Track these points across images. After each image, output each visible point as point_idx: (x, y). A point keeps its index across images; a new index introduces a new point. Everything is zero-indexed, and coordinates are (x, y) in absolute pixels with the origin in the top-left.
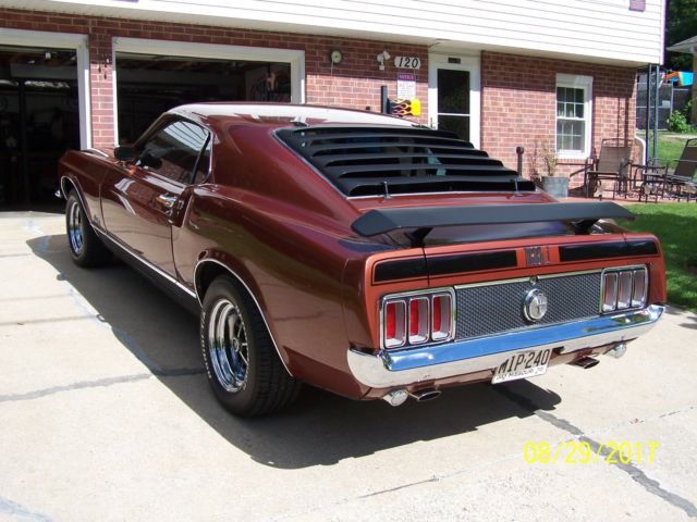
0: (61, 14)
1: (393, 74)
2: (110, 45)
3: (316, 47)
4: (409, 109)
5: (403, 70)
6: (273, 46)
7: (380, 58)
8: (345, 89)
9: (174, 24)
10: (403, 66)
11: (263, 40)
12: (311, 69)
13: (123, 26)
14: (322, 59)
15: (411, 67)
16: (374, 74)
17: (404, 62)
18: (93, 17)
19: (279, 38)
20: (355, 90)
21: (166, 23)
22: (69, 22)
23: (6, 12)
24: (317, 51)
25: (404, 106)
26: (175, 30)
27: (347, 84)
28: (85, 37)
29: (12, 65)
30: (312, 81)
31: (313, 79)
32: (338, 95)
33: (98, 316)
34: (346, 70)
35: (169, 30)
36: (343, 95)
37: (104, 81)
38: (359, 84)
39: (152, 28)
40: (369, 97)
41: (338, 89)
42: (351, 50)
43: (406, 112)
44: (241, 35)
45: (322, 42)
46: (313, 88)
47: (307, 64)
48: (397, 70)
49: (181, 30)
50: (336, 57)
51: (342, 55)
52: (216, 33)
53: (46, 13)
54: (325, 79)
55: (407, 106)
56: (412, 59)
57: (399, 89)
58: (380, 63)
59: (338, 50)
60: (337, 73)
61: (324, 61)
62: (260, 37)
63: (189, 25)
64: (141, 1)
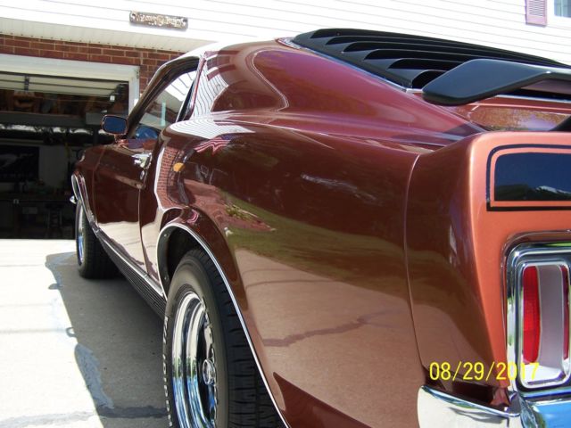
0: (114, 47)
18: (144, 50)
22: (121, 53)
23: (64, 45)
28: (136, 68)
29: (88, 114)
33: (68, 330)
64: (188, 30)
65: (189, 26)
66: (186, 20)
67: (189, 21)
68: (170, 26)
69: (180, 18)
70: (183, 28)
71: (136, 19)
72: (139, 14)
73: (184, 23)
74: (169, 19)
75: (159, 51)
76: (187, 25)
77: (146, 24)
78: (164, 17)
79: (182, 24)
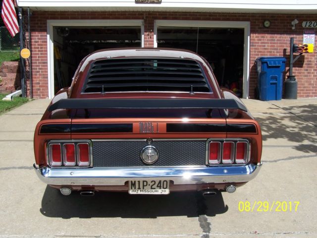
0: (132, 12)
1: (301, 31)
2: (153, 24)
3: (256, 20)
4: (306, 49)
5: (307, 29)
6: (233, 20)
7: (293, 23)
8: (272, 40)
10: (307, 26)
11: (227, 17)
12: (253, 31)
13: (159, 15)
14: (259, 25)
15: (312, 27)
16: (289, 32)
17: (308, 24)
18: (146, 12)
19: (236, 16)
20: (277, 40)
21: (179, 12)
22: (135, 15)
25: (303, 48)
27: (273, 37)
28: (143, 20)
30: (253, 37)
31: (254, 36)
32: (268, 43)
34: (273, 30)
35: (181, 15)
36: (271, 43)
37: (150, 39)
38: (280, 37)
39: (172, 15)
40: (286, 43)
41: (268, 40)
42: (276, 20)
43: (304, 51)
45: (260, 16)
46: (254, 40)
47: (251, 28)
48: (304, 28)
49: (186, 15)
50: (267, 24)
51: (271, 23)
53: (126, 12)
54: (260, 35)
55: (305, 48)
56: (313, 22)
57: (304, 39)
58: (293, 26)
59: (268, 20)
60: (268, 32)
61: (260, 26)
62: (226, 16)
63: (190, 12)
65: (162, 2)
68: (153, 2)
70: (159, 3)
73: (160, 0)
77: (142, 2)
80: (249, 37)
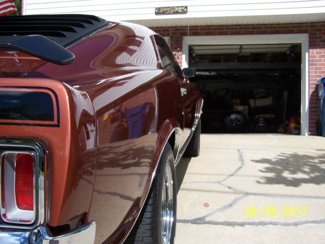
2: (181, 41)
3: (317, 30)
6: (285, 33)
9: (218, 26)
11: (277, 29)
12: (313, 45)
18: (172, 27)
19: (288, 27)
21: (214, 26)
24: (318, 32)
26: (219, 29)
28: (168, 38)
30: (313, 53)
31: (314, 51)
35: (216, 29)
37: (177, 60)
39: (205, 29)
44: (261, 28)
45: (322, 26)
46: (314, 57)
47: (310, 42)
49: (223, 29)
52: (245, 28)
54: (323, 51)
62: (275, 28)
63: (227, 25)
64: (188, 13)
65: (188, 11)
66: (186, 7)
67: (188, 7)
68: (177, 13)
69: (182, 7)
70: (185, 12)
71: (159, 11)
72: (159, 8)
73: (185, 10)
74: (176, 9)
75: (180, 27)
76: (187, 10)
77: (164, 13)
78: (173, 8)
79: (184, 10)
80: (307, 54)
